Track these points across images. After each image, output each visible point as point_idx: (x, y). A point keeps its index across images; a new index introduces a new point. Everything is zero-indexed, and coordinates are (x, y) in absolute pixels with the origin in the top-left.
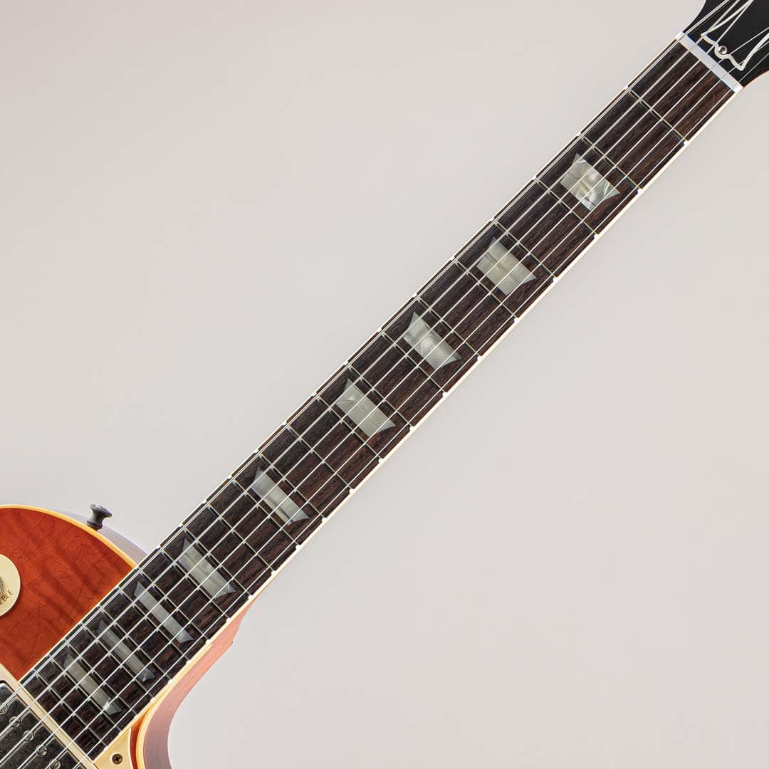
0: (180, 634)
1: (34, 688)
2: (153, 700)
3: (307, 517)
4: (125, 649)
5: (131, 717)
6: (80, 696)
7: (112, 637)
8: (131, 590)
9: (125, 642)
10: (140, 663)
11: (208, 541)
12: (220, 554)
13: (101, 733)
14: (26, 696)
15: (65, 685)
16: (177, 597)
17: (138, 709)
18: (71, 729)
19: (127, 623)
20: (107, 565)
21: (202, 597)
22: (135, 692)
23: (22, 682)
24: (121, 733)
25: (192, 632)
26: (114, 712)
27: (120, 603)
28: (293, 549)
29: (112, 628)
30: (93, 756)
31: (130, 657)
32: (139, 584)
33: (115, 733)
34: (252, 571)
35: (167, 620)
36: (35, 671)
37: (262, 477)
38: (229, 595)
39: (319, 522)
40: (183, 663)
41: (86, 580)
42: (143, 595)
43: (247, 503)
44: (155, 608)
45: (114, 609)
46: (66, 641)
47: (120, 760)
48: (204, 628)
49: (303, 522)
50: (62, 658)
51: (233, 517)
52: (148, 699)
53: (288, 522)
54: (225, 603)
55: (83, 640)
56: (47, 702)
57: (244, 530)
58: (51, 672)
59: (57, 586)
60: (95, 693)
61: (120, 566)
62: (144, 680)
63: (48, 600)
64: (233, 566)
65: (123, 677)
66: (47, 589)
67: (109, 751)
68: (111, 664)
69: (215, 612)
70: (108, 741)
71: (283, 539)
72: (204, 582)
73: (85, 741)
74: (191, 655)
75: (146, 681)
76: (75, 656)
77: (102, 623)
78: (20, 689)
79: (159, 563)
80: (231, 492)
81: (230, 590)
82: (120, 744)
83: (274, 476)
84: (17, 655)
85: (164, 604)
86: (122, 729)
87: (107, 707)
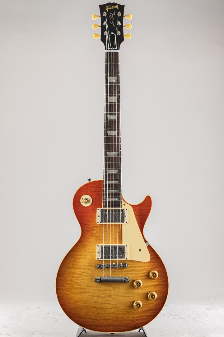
0: (117, 182)
1: (106, 206)
4: (112, 190)
5: (121, 198)
6: (112, 201)
7: (109, 190)
8: (106, 182)
10: (116, 190)
11: (109, 167)
12: (112, 167)
13: (119, 203)
14: (106, 209)
15: (109, 202)
16: (112, 178)
17: (121, 196)
18: (115, 207)
19: (109, 187)
20: (99, 183)
21: (115, 175)
22: (119, 194)
23: (103, 207)
25: (118, 180)
26: (119, 199)
27: (106, 185)
28: (121, 158)
30: (121, 207)
31: (114, 191)
33: (121, 202)
34: (118, 165)
35: (114, 182)
36: (103, 204)
37: (108, 153)
41: (98, 188)
42: (108, 182)
43: (109, 158)
44: (111, 182)
45: (106, 187)
46: (104, 197)
47: (125, 205)
48: (119, 178)
49: (119, 153)
50: (105, 199)
51: (109, 161)
52: (121, 193)
53: (117, 155)
54: (119, 173)
55: (106, 194)
56: (109, 206)
57: (112, 162)
58: (106, 202)
59: (95, 192)
60: (114, 199)
61: (101, 181)
63: (96, 195)
64: (115, 167)
65: (115, 194)
66: (94, 193)
67: (122, 205)
68: (112, 194)
69: (119, 175)
71: (118, 158)
72: (114, 173)
73: (119, 206)
74: (121, 183)
75: (119, 191)
76: (107, 197)
77: (106, 190)
78: (104, 209)
79: (106, 176)
80: (106, 158)
81: (118, 170)
82: (123, 203)
83: (109, 151)
84: (99, 205)
85: (112, 180)
86: (121, 200)
87: (117, 199)
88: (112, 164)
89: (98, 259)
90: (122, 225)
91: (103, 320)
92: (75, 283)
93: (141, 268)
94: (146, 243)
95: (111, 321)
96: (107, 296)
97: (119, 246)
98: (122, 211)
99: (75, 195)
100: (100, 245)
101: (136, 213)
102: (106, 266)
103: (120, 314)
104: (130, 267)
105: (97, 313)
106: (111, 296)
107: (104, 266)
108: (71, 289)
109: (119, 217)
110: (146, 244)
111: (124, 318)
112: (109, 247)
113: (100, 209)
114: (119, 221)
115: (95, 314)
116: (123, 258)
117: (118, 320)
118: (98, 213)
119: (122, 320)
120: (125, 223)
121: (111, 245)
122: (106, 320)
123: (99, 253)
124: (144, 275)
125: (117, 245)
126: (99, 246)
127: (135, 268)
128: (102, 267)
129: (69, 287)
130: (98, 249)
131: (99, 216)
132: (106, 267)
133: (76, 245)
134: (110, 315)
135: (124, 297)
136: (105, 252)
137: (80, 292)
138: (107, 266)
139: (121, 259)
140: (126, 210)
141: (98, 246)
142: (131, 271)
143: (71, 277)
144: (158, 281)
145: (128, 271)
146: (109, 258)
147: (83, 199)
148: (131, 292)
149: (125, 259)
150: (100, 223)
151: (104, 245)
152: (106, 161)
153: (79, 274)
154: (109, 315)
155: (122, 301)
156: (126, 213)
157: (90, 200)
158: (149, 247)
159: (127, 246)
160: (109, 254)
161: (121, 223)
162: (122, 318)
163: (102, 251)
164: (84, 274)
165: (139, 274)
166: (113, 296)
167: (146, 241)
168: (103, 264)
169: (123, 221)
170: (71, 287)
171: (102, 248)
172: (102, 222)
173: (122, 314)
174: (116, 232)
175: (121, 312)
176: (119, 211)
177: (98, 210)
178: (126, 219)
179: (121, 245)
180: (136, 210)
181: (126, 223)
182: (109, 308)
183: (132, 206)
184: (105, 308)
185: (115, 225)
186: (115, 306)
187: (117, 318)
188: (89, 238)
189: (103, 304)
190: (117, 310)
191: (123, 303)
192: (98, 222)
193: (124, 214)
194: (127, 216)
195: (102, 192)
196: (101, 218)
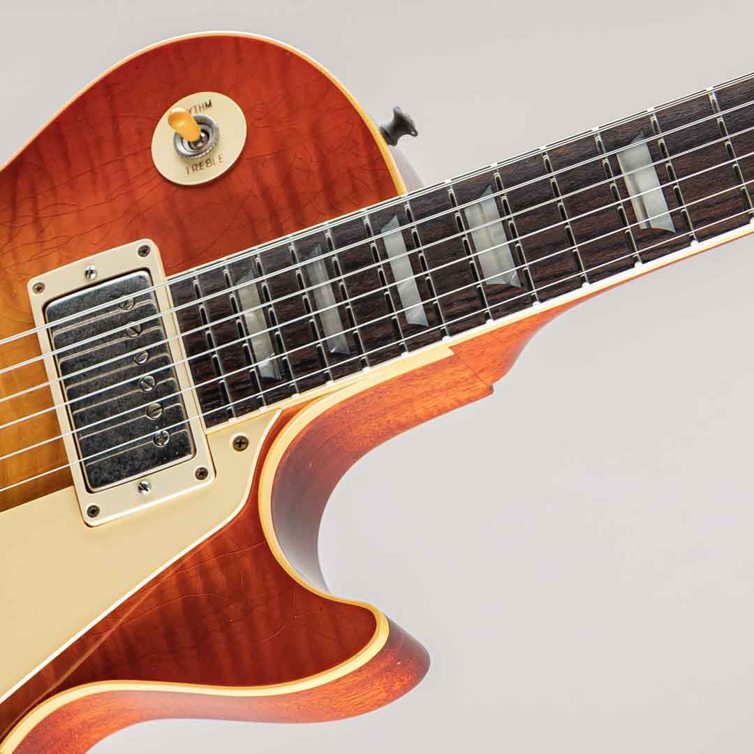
0: (414, 310)
1: (181, 293)
2: (330, 384)
3: (672, 229)
4: (329, 295)
5: (288, 393)
6: (236, 330)
7: (321, 271)
9: (334, 285)
10: (339, 325)
11: (518, 201)
12: (525, 224)
13: (238, 394)
14: (165, 300)
15: (224, 307)
16: (436, 256)
17: (304, 387)
18: (201, 370)
19: (350, 262)
20: (369, 179)
21: (471, 272)
22: (311, 361)
23: (170, 280)
24: (264, 409)
25: (432, 315)
26: (270, 374)
27: (356, 231)
29: (327, 260)
30: (211, 421)
31: (329, 308)
32: (395, 219)
33: (256, 405)
34: (558, 268)
35: (406, 281)
38: (508, 287)
39: (686, 243)
40: (398, 351)
43: (599, 172)
44: (399, 258)
46: (256, 251)
47: (243, 446)
48: (450, 317)
49: (665, 233)
50: (241, 270)
51: (570, 182)
52: (325, 378)
53: (641, 223)
54: (498, 297)
55: (279, 258)
56: (189, 320)
57: (575, 206)
58: (215, 280)
60: (258, 337)
61: (385, 186)
62: (333, 351)
63: (265, 191)
65: (307, 332)
66: (271, 175)
67: (235, 426)
68: (299, 306)
69: (477, 303)
70: (242, 410)
71: (624, 244)
74: (414, 345)
75: (335, 354)
76: (257, 274)
78: (161, 286)
79: (438, 199)
80: (585, 146)
81: (514, 281)
82: (256, 423)
83: (655, 151)
84: (186, 244)
85: (413, 258)
86: (268, 404)
87: (264, 365)
88: (552, 214)
90: (64, 480)
98: (181, 447)
101: (204, 572)
113: (154, 260)
114: (85, 448)
118: (120, 260)
120: (88, 500)
140: (202, 474)
147: (206, 114)
152: (560, 156)
157: (210, 161)
161: (74, 464)
169: (96, 479)
172: (50, 313)
177: (144, 251)
178: (119, 497)
180: (223, 565)
181: (93, 512)
192: (39, 288)
193: (154, 466)
194: (147, 500)
195: (334, 211)
196: (80, 297)
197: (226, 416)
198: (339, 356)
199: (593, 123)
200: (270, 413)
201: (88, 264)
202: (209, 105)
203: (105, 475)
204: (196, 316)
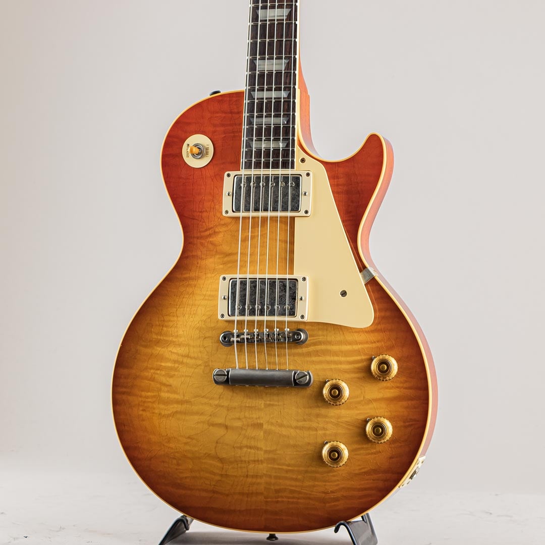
0: (283, 94)
1: (248, 166)
2: (296, 126)
3: (290, 9)
4: (268, 119)
5: (293, 140)
6: (267, 151)
7: (260, 120)
8: (251, 97)
9: (266, 117)
10: (279, 119)
11: (262, 53)
12: (271, 53)
13: (288, 156)
14: (248, 172)
15: (258, 153)
16: (270, 83)
17: (293, 135)
18: (276, 166)
19: (260, 110)
20: (234, 99)
21: (279, 74)
22: (286, 130)
23: (242, 169)
24: (295, 149)
25: (287, 89)
26: (286, 144)
27: (251, 106)
28: (296, 25)
29: (257, 117)
30: (293, 167)
31: (273, 120)
32: (252, 93)
33: (293, 152)
34: (288, 46)
35: (274, 94)
36: (243, 160)
37: (260, 12)
38: (288, 63)
39: (296, 7)
40: (294, 103)
41: (231, 113)
42: (257, 95)
43: (264, 27)
44: (265, 94)
45: (251, 110)
46: (244, 139)
47: (304, 160)
48: (290, 84)
49: (290, 13)
50: (249, 145)
51: (263, 36)
52: (294, 128)
53: (285, 18)
54: (290, 67)
55: (250, 132)
56: (258, 165)
57: (271, 36)
58: (249, 154)
59: (223, 125)
60: (272, 145)
61: (239, 95)
62: (286, 123)
63: (224, 133)
64: (279, 52)
65: (277, 129)
66: (220, 129)
67: (297, 160)
68: (268, 129)
69: (289, 75)
70: (293, 156)
71: (289, 25)
72: (274, 68)
73: (285, 165)
74: (294, 97)
75: (287, 123)
76: (252, 140)
77: (251, 119)
78: (243, 172)
79: (252, 78)
80: (254, 28)
81: (287, 61)
82: (299, 154)
83: (264, 8)
84: (231, 163)
85: (267, 90)
86: (294, 147)
87: (281, 145)
88: (271, 44)
89: (223, 316)
90: (293, 219)
91: (239, 493)
92: (163, 388)
93: (348, 347)
94: (364, 271)
95: (261, 498)
96: (248, 426)
97: (282, 281)
98: (297, 179)
99: (169, 136)
100: (228, 277)
101: (338, 185)
102: (242, 337)
103: (286, 478)
104: (315, 344)
105: (222, 475)
106: (260, 426)
107: (238, 336)
108: (154, 402)
109: (285, 195)
110: (364, 277)
111: (300, 492)
112: (253, 282)
113: (233, 173)
114: (285, 209)
115: (218, 478)
116: (292, 313)
117: (282, 497)
118: (228, 184)
119: (293, 498)
120: (302, 213)
121: (258, 276)
122: (248, 495)
123: (224, 298)
124: (358, 368)
125: (277, 276)
126: (227, 280)
127: (329, 347)
128: (232, 339)
129: (147, 397)
130: (224, 288)
131: (231, 194)
132: (244, 339)
133: (169, 279)
134: (259, 480)
135: (298, 431)
136: (243, 296)
137: (176, 412)
138: (245, 337)
139: (287, 318)
140: (308, 175)
141: (224, 279)
142: (317, 353)
143: (151, 369)
144: (398, 387)
145: (309, 354)
146: (252, 313)
147: (191, 145)
148: (318, 416)
149: (298, 318)
150: (231, 214)
151: (238, 276)
152: (254, 36)
153: (175, 362)
154: (254, 480)
155: (292, 442)
156: (306, 185)
157: (207, 149)
158: (373, 285)
159: (304, 279)
160: (253, 302)
161: (289, 214)
162: (292, 492)
163: (234, 293)
164: (185, 360)
165: (341, 363)
166: (265, 426)
167: (362, 268)
168: (235, 331)
169: (296, 208)
170: (154, 396)
171: (234, 285)
172: (238, 210)
173: (292, 479)
174: (274, 240)
175: (289, 475)
176: (286, 178)
177: (229, 175)
178: (305, 203)
179: (288, 276)
180: (338, 178)
181: (306, 212)
182: (254, 461)
183: (325, 164)
184: (243, 459)
185: (274, 219)
186: (271, 456)
187: (277, 491)
188: (201, 259)
189: (238, 447)
190: (276, 466)
191: (294, 446)
192: (227, 212)
193: (299, 188)
194: (309, 194)
195: (241, 124)
196: (236, 198)
197: (293, 162)
198: (288, 122)
199: (246, 24)
200: (297, 148)
201: (226, 194)
202: (188, 145)
203: (296, 205)
204: (257, 163)
